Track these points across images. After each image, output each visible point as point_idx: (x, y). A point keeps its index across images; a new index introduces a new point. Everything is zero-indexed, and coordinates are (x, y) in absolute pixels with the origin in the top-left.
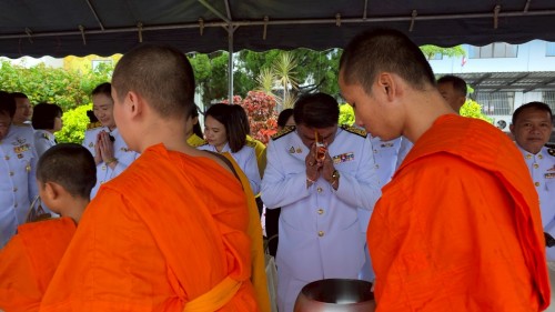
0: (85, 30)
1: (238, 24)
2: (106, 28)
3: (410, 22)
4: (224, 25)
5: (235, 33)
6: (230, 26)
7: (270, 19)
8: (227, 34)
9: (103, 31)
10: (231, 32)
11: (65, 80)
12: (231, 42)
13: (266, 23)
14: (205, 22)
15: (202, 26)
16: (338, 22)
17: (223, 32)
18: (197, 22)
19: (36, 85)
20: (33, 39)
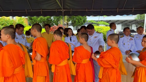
0: (27, 10)
1: (65, 10)
2: (32, 10)
3: (101, 11)
4: (61, 10)
5: (64, 12)
6: (63, 10)
7: (72, 9)
8: (62, 12)
9: (32, 11)
10: (63, 12)
11: (12, 22)
12: (63, 14)
13: (71, 10)
14: (57, 9)
15: (56, 10)
16: (87, 10)
17: (61, 12)
18: (55, 9)
19: (4, 23)
20: (13, 12)
